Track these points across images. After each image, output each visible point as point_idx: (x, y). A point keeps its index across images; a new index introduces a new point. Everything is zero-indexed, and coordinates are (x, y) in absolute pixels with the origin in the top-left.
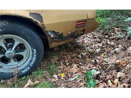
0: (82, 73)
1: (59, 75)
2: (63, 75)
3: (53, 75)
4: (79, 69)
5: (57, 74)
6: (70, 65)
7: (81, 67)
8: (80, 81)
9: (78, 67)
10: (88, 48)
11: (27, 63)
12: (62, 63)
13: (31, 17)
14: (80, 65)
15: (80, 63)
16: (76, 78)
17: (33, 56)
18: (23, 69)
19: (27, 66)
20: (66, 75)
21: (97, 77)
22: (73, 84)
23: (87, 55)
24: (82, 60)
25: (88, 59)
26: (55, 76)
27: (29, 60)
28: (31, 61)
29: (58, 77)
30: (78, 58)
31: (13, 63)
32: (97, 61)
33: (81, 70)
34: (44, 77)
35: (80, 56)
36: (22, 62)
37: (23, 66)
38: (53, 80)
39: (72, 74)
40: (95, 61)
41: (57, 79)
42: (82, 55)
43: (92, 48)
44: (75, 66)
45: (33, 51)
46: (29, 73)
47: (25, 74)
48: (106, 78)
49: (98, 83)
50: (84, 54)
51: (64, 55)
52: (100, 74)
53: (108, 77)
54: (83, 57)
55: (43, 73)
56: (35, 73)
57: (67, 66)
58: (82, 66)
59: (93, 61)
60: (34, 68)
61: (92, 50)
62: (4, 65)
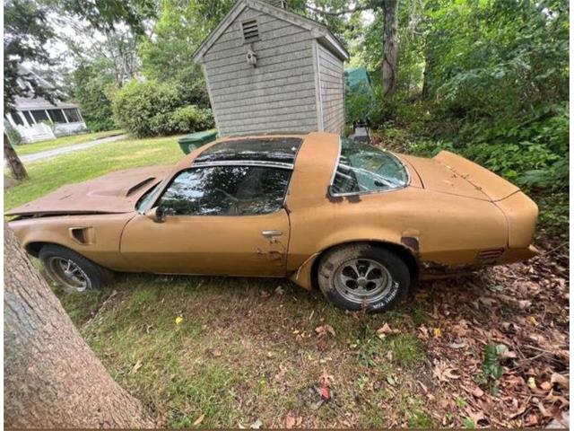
0: (477, 341)
1: (431, 329)
2: (437, 332)
3: (420, 326)
4: (470, 331)
5: (426, 326)
6: (453, 316)
7: (476, 328)
8: (471, 355)
9: (469, 326)
10: (500, 288)
11: (380, 297)
12: (436, 309)
13: (403, 244)
14: (474, 324)
15: (475, 321)
16: (463, 345)
17: (392, 290)
18: (374, 304)
19: (381, 301)
20: (444, 335)
21: (508, 362)
22: (457, 355)
23: (494, 305)
24: (480, 315)
25: (493, 317)
26: (425, 330)
27: (386, 292)
28: (388, 296)
29: (428, 332)
30: (472, 307)
31: (360, 291)
32: (516, 327)
33: (475, 335)
34: (406, 325)
35: (476, 304)
36: (373, 292)
37: (376, 298)
38: (421, 335)
39: (455, 336)
40: (512, 325)
41: (427, 336)
42: (480, 303)
43: (509, 293)
44: (464, 322)
45: (394, 284)
46: (381, 311)
47: (377, 311)
48: (526, 370)
49: (507, 372)
50: (487, 301)
51: (440, 291)
52: (517, 359)
53: (532, 371)
54: (483, 309)
55: (403, 318)
56: (391, 313)
57: (446, 318)
58: (478, 327)
59: (506, 324)
60: (389, 306)
61: (508, 298)
62: (350, 290)
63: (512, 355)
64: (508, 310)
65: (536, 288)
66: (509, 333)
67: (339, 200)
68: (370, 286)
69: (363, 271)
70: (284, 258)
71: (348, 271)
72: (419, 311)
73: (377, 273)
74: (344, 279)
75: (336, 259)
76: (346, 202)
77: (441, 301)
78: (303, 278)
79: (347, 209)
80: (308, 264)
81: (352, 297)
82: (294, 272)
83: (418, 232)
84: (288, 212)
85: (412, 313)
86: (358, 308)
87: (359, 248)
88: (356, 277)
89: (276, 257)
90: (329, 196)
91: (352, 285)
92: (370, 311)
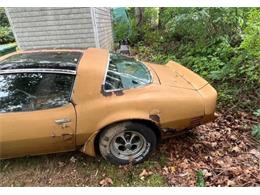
0: (193, 170)
1: (169, 168)
2: (173, 169)
3: (164, 167)
4: (189, 164)
5: (167, 166)
6: (181, 158)
7: (192, 162)
8: (191, 179)
9: (189, 162)
10: (202, 137)
11: (140, 153)
12: (171, 155)
13: (150, 119)
14: (191, 160)
15: (192, 158)
16: (186, 174)
17: (146, 148)
18: (137, 158)
19: (141, 156)
20: (177, 170)
21: (208, 179)
22: (184, 181)
23: (200, 147)
24: (194, 155)
25: (200, 154)
26: (166, 168)
27: (143, 150)
28: (144, 152)
29: (168, 170)
30: (190, 150)
31: (128, 152)
32: (211, 158)
33: (192, 167)
34: (156, 168)
35: (192, 148)
36: (135, 151)
37: (138, 154)
38: (164, 173)
39: (182, 169)
40: (209, 157)
41: (168, 172)
42: (194, 147)
43: (207, 139)
44: (186, 160)
45: (147, 144)
46: (141, 162)
47: (138, 163)
48: (217, 181)
50: (197, 146)
51: (173, 144)
52: (212, 176)
54: (195, 151)
55: (154, 164)
56: (147, 162)
57: (177, 159)
59: (206, 158)
60: (146, 158)
61: (206, 142)
62: (121, 152)
63: (210, 174)
64: (207, 149)
65: (218, 134)
66: (208, 162)
67: (110, 94)
68: (134, 147)
69: (128, 139)
70: (74, 137)
71: (119, 140)
72: (162, 158)
73: (137, 139)
74: (117, 145)
75: (110, 134)
76: (114, 95)
77: (174, 149)
78: (88, 149)
79: (115, 100)
80: (92, 139)
81: (123, 156)
82: (82, 146)
83: (158, 111)
84: (74, 105)
85: (159, 160)
86: (127, 162)
87: (125, 125)
88: (124, 143)
89: (67, 137)
90: (102, 92)
91: (122, 148)
92: (135, 163)
